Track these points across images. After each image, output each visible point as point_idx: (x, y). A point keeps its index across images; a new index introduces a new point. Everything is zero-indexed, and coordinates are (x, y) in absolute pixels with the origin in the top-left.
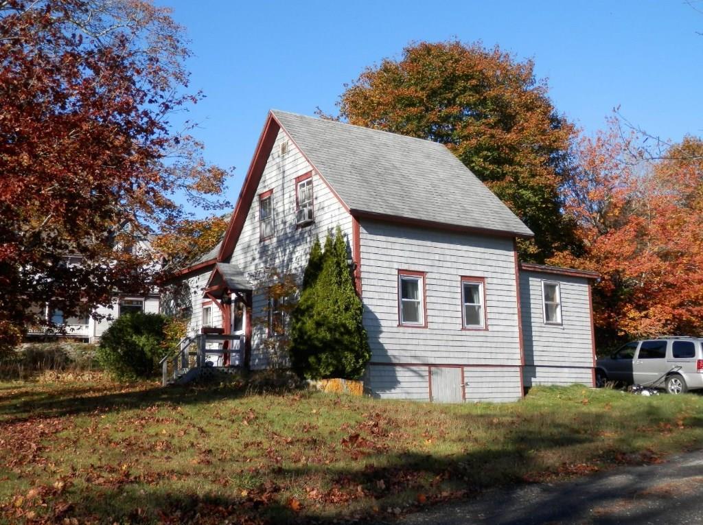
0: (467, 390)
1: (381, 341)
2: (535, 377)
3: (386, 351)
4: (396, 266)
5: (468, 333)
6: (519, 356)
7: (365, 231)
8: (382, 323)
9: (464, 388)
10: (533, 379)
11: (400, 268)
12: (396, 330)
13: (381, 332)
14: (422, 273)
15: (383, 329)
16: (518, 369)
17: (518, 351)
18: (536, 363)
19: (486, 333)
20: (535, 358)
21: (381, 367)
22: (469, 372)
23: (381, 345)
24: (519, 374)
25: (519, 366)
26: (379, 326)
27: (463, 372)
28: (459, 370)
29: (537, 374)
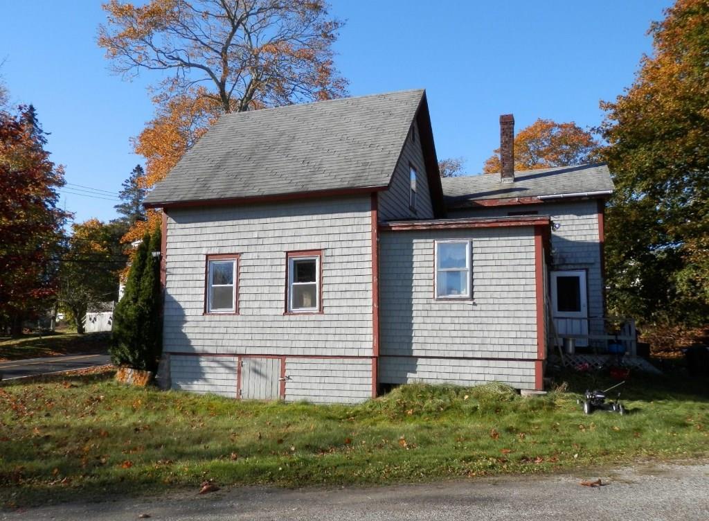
0: (287, 385)
1: (183, 331)
2: (415, 372)
3: (189, 341)
4: (204, 251)
5: (292, 318)
6: (370, 345)
7: (173, 221)
8: (187, 312)
9: (283, 382)
10: (410, 375)
11: (209, 253)
12: (201, 318)
13: (186, 322)
14: (237, 255)
15: (188, 319)
16: (370, 361)
17: (370, 338)
18: (415, 353)
19: (321, 317)
20: (414, 347)
21: (183, 357)
22: (291, 365)
23: (184, 334)
24: (370, 367)
25: (371, 357)
26: (184, 315)
27: (284, 364)
28: (277, 362)
29: (419, 368)
